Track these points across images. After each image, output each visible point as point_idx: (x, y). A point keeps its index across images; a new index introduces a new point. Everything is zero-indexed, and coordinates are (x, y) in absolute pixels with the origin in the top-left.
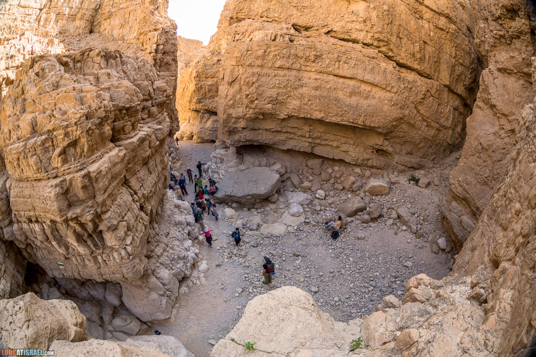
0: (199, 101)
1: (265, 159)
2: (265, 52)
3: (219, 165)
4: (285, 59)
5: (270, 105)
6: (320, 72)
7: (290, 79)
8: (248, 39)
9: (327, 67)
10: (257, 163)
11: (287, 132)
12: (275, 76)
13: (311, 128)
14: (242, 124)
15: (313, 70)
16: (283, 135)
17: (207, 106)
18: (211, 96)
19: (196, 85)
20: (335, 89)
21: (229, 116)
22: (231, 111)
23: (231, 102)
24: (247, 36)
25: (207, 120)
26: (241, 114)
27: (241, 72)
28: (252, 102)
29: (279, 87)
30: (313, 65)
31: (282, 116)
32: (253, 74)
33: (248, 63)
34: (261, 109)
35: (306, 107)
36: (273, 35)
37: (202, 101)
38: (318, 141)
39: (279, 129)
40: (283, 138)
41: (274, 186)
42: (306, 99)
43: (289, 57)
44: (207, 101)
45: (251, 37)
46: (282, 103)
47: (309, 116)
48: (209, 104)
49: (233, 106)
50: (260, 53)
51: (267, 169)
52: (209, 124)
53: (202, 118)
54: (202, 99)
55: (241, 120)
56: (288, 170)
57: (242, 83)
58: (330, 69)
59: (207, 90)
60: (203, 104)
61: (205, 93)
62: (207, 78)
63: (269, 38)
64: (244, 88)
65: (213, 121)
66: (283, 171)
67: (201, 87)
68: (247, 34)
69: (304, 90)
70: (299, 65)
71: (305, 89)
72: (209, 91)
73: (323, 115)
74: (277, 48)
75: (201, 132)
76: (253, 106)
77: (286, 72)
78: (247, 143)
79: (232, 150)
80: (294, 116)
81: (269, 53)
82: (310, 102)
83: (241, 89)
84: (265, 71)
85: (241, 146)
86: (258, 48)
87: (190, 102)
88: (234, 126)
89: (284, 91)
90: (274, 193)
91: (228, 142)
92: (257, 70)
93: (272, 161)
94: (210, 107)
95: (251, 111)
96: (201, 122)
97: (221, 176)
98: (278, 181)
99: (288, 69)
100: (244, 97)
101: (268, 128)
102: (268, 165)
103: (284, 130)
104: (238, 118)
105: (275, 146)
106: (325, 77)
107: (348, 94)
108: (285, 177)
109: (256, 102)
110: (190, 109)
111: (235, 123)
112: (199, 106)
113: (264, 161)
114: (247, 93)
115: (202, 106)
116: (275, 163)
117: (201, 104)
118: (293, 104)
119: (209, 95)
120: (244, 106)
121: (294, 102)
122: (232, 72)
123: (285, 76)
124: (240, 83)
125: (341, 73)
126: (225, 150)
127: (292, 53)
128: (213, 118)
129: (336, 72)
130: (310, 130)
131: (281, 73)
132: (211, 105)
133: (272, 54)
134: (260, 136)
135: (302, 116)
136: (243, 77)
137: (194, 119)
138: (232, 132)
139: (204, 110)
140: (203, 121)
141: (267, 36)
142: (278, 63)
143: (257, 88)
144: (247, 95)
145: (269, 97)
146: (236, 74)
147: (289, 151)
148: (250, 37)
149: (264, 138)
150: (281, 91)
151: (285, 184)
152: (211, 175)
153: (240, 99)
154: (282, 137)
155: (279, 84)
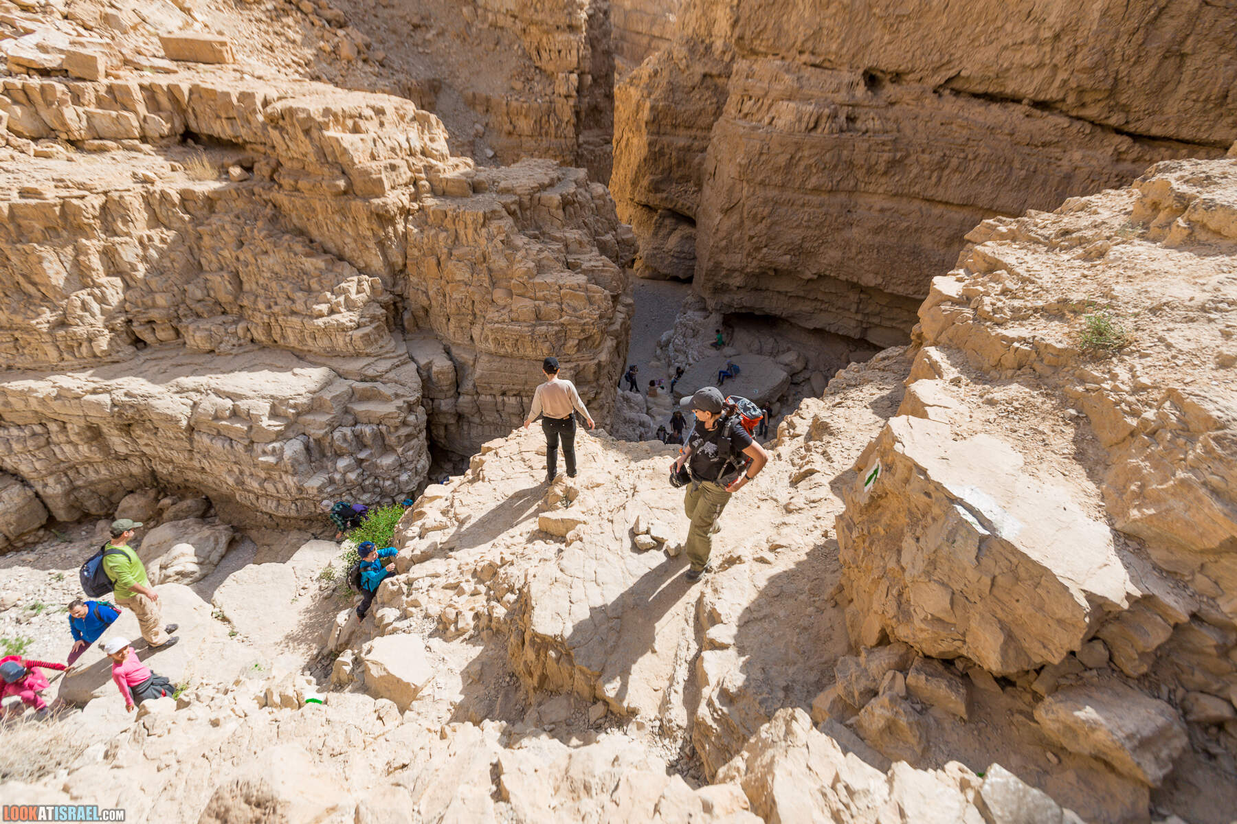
0: (655, 188)
1: (771, 340)
2: (792, 158)
3: (689, 340)
4: (826, 172)
5: (788, 257)
6: (895, 195)
7: (831, 210)
8: (767, 120)
9: (913, 182)
10: (756, 346)
11: (816, 299)
12: (803, 205)
13: (862, 296)
14: (737, 281)
15: (880, 190)
16: (808, 303)
17: (672, 201)
18: (682, 177)
19: (650, 144)
20: (916, 230)
21: (718, 265)
22: (722, 258)
23: (724, 243)
24: (765, 108)
25: (670, 234)
26: (737, 265)
27: (745, 192)
28: (758, 249)
29: (808, 227)
30: (883, 180)
31: (808, 275)
32: (765, 202)
33: (759, 178)
34: (771, 263)
35: (852, 263)
36: (813, 119)
37: (662, 187)
38: (876, 320)
39: (802, 294)
40: (808, 309)
41: (775, 390)
42: (854, 250)
43: (835, 167)
44: (674, 188)
45: (773, 113)
46: (809, 253)
47: (855, 280)
48: (680, 195)
49: (726, 250)
50: (782, 160)
51: (769, 360)
52: (673, 242)
53: (659, 226)
54: (661, 182)
55: (736, 274)
56: (811, 366)
57: (745, 215)
58: (917, 189)
59: (674, 161)
60: (665, 195)
61: (671, 167)
62: (675, 126)
63: (803, 126)
64: (747, 223)
65: (682, 237)
66: (799, 366)
67: (661, 153)
68: (767, 102)
69: (855, 233)
70: (852, 183)
71: (855, 230)
72: (679, 164)
73: (880, 280)
74: (814, 151)
75: (654, 255)
76: (759, 257)
77: (825, 197)
78: (744, 311)
79: (715, 319)
80: (829, 277)
81: (799, 160)
82: (860, 257)
83: (742, 222)
84: (788, 195)
85: (732, 314)
86: (780, 150)
87: (634, 183)
88: (724, 281)
89: (817, 232)
90: (774, 400)
91: (711, 304)
92: (772, 193)
93: (784, 345)
94: (679, 205)
95: (755, 263)
96: (655, 234)
97: (691, 361)
98: (784, 382)
99: (830, 191)
100: (746, 238)
101: (782, 289)
102: (774, 354)
103: (811, 296)
104: (731, 271)
105: (793, 321)
106: (904, 205)
107: (943, 240)
108: (800, 378)
109: (765, 250)
110: (632, 200)
111: (727, 276)
112: (655, 199)
113: (769, 343)
114: (752, 233)
115: (662, 199)
116: (789, 349)
117: (659, 195)
118: (830, 256)
119: (677, 174)
120: (745, 253)
121: (832, 253)
122: (731, 191)
123: (821, 205)
124: (742, 212)
125: (940, 194)
126: (703, 314)
127: (844, 158)
128: (684, 230)
129: (930, 193)
130: (861, 300)
131: (815, 199)
132: (681, 202)
133: (803, 164)
134: (767, 302)
135: (842, 277)
136: (750, 203)
137: (640, 224)
138: (719, 289)
139: (665, 209)
140: (661, 234)
141: (800, 120)
142: (813, 182)
143: (769, 228)
144: (751, 238)
145: (788, 244)
146: (737, 195)
147: (818, 332)
148: (770, 115)
149: (773, 305)
150: (810, 232)
151: (799, 389)
152: (672, 354)
153: (739, 239)
154: (806, 307)
155: (809, 220)
